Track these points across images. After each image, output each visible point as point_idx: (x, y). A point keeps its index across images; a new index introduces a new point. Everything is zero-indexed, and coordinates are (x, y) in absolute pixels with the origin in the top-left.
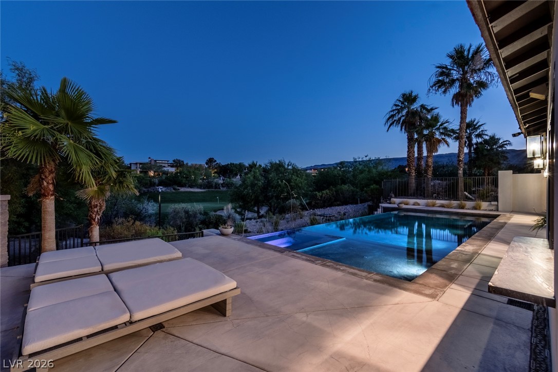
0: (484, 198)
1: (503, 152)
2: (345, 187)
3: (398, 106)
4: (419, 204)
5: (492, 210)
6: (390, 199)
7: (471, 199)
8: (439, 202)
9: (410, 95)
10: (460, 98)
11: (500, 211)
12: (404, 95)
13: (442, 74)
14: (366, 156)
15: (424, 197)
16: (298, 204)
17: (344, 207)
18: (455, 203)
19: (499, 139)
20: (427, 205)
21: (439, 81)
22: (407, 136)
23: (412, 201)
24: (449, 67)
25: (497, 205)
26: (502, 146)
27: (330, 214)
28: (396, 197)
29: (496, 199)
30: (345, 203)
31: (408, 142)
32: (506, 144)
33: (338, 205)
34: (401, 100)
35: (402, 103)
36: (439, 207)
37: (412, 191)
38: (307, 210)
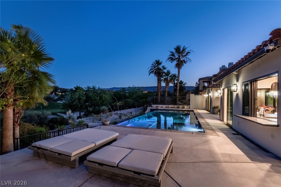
0: (185, 104)
1: (184, 87)
2: (129, 100)
3: (154, 65)
4: (163, 107)
5: (188, 109)
6: (151, 105)
7: (181, 105)
8: (170, 106)
9: (159, 61)
10: (178, 66)
11: (191, 109)
12: (156, 61)
13: (172, 55)
14: (134, 86)
15: (164, 104)
16: (107, 109)
17: (130, 109)
18: (176, 106)
19: (183, 82)
20: (166, 107)
21: (171, 58)
22: (157, 79)
23: (160, 106)
24: (174, 53)
25: (190, 107)
26: (184, 85)
27: (124, 113)
28: (154, 104)
29: (189, 104)
30: (130, 108)
31: (158, 81)
32: (185, 84)
33: (127, 109)
34: (155, 63)
35: (156, 64)
36: (171, 108)
37: (159, 102)
38: (112, 112)
